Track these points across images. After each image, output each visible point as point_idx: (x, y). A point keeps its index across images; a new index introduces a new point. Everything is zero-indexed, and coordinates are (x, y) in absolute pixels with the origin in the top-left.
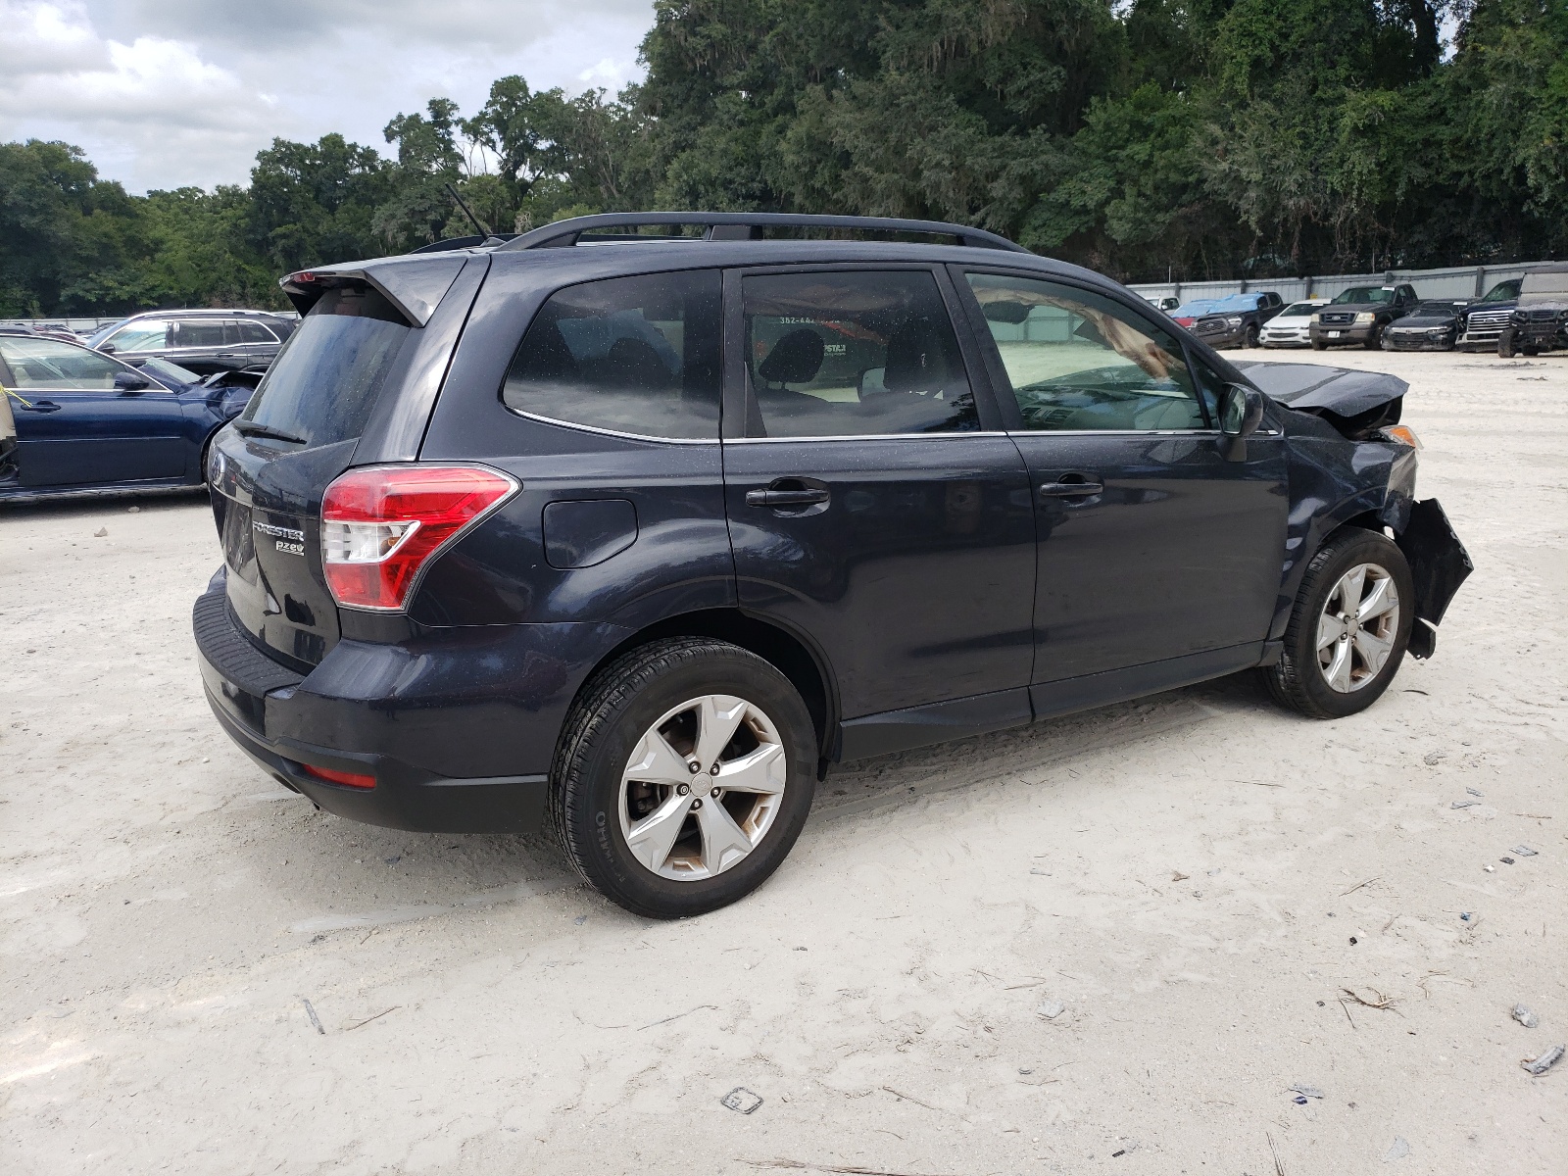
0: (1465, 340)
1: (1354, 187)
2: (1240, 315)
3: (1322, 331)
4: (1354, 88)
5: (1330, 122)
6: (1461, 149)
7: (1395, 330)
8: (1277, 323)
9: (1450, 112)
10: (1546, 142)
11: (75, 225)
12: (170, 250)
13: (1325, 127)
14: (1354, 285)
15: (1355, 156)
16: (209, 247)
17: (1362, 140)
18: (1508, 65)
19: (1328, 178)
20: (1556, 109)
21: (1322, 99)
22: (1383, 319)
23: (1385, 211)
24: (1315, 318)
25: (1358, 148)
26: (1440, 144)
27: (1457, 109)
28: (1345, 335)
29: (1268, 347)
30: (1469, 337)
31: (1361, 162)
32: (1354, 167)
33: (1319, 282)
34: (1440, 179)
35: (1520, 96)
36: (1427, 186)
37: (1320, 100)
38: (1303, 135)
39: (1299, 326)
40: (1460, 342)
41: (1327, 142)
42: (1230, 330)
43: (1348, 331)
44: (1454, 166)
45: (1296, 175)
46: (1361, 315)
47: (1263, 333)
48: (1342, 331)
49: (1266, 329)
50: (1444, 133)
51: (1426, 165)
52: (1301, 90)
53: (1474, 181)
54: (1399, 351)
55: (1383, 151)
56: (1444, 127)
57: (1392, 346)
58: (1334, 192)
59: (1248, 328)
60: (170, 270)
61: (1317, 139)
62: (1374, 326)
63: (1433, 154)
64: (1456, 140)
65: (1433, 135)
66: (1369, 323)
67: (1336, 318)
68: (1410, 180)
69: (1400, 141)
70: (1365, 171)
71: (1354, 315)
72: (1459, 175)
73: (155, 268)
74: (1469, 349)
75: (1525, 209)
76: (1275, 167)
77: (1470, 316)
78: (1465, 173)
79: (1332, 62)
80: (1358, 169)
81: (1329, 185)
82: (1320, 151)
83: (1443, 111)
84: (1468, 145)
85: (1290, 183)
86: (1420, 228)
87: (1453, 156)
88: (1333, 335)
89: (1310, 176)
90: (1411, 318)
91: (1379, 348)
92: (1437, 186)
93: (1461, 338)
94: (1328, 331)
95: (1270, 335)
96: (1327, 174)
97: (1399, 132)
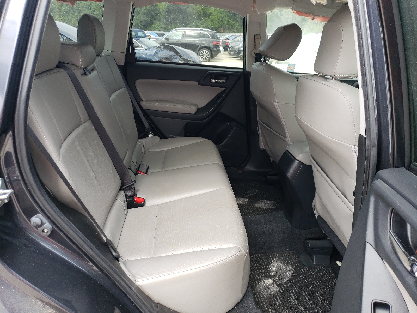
11: (193, 9)
12: (213, 15)
16: (223, 15)
60: (212, 21)
73: (209, 20)
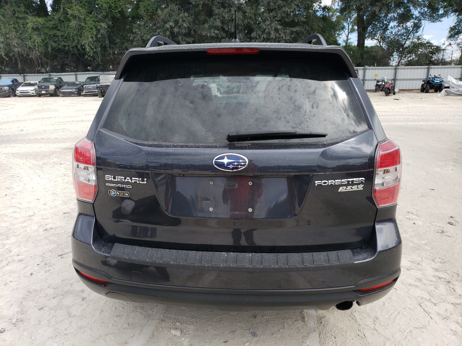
0: (84, 93)
1: (36, 47)
2: (8, 86)
3: (40, 91)
4: (29, 15)
5: (23, 25)
6: (64, 38)
7: (62, 91)
8: (20, 89)
9: (59, 27)
10: (90, 39)
13: (22, 26)
14: (44, 77)
15: (35, 37)
17: (36, 32)
18: (76, 16)
19: (27, 43)
20: (90, 30)
21: (18, 17)
22: (58, 88)
23: (46, 55)
24: (36, 87)
25: (35, 35)
26: (58, 36)
27: (61, 26)
28: (47, 92)
29: (19, 96)
30: (85, 92)
31: (37, 39)
32: (35, 40)
33: (27, 76)
34: (60, 47)
35: (80, 25)
36: (57, 48)
37: (18, 18)
38: (14, 28)
39: (30, 89)
40: (83, 94)
41: (23, 31)
42: (5, 91)
43: (48, 91)
44: (64, 44)
45: (16, 41)
46: (51, 86)
47: (17, 92)
48: (46, 91)
49: (18, 90)
50: (59, 33)
51: (55, 42)
52: (10, 13)
53: (69, 48)
54: (64, 97)
55: (42, 36)
56: (57, 31)
57: (63, 95)
58: (30, 48)
59: (11, 90)
61: (19, 30)
62: (55, 89)
63: (56, 39)
64: (62, 36)
65: (56, 34)
66: (54, 89)
67: (43, 87)
68: (52, 47)
69: (46, 34)
70: (39, 42)
71: (49, 86)
72: (65, 46)
74: (85, 96)
75: (86, 57)
76: (8, 37)
77: (84, 86)
78: (66, 46)
79: (19, 5)
80: (36, 41)
81: (28, 45)
82: (21, 34)
83: (57, 27)
84: (66, 38)
85: (15, 42)
86: (55, 60)
87: (63, 41)
88: (43, 92)
89: (20, 41)
90: (65, 87)
91: (58, 96)
92: (59, 49)
93: (83, 92)
94: (41, 91)
95: (20, 92)
96: (26, 41)
97: (46, 31)
